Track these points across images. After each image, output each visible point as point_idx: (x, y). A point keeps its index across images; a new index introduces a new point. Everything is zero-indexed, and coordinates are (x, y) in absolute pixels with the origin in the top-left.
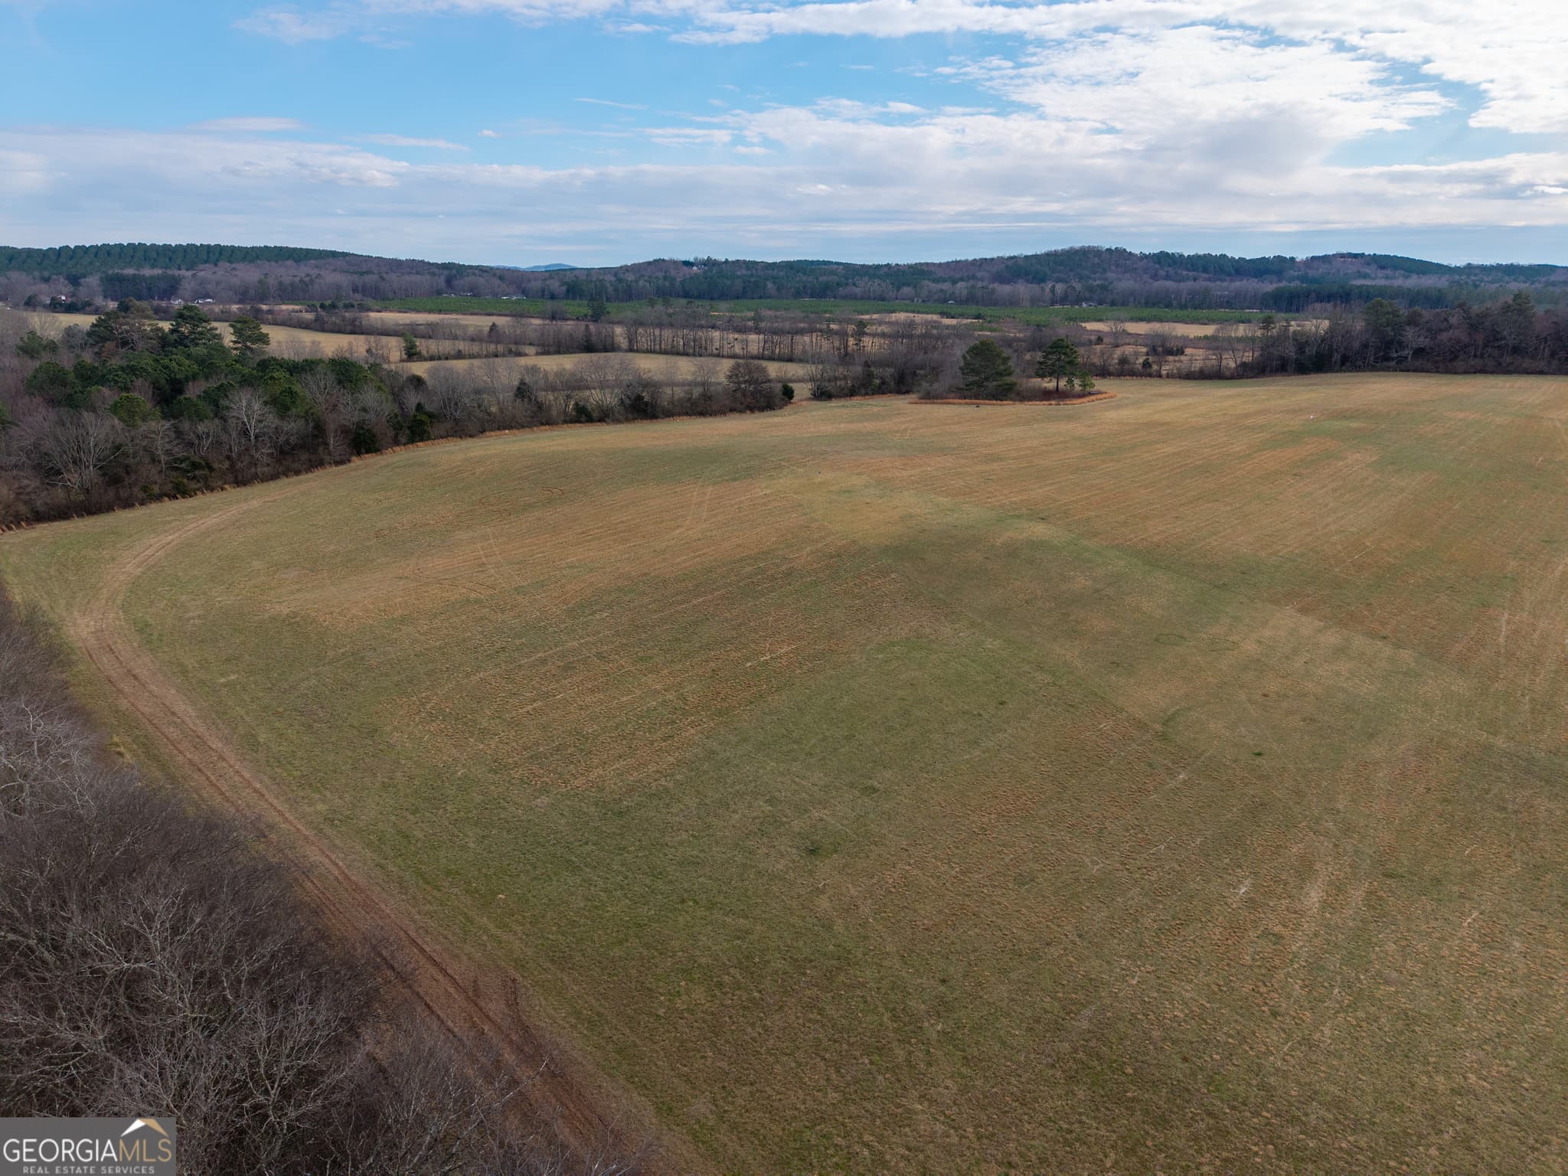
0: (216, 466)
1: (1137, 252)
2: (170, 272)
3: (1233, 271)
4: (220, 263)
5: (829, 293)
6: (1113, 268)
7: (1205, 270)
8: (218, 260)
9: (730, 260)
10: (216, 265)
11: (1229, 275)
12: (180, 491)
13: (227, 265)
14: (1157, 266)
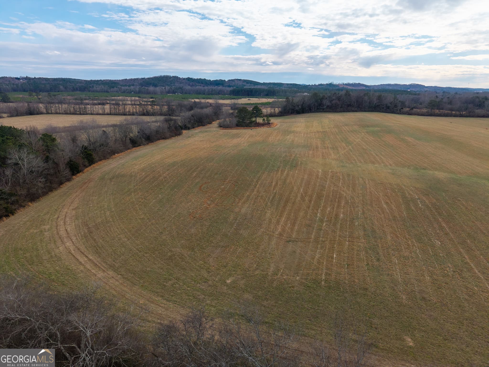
1: (181, 77)
3: (210, 84)
5: (86, 90)
6: (176, 82)
7: (202, 83)
9: (36, 77)
11: (209, 84)
14: (189, 82)
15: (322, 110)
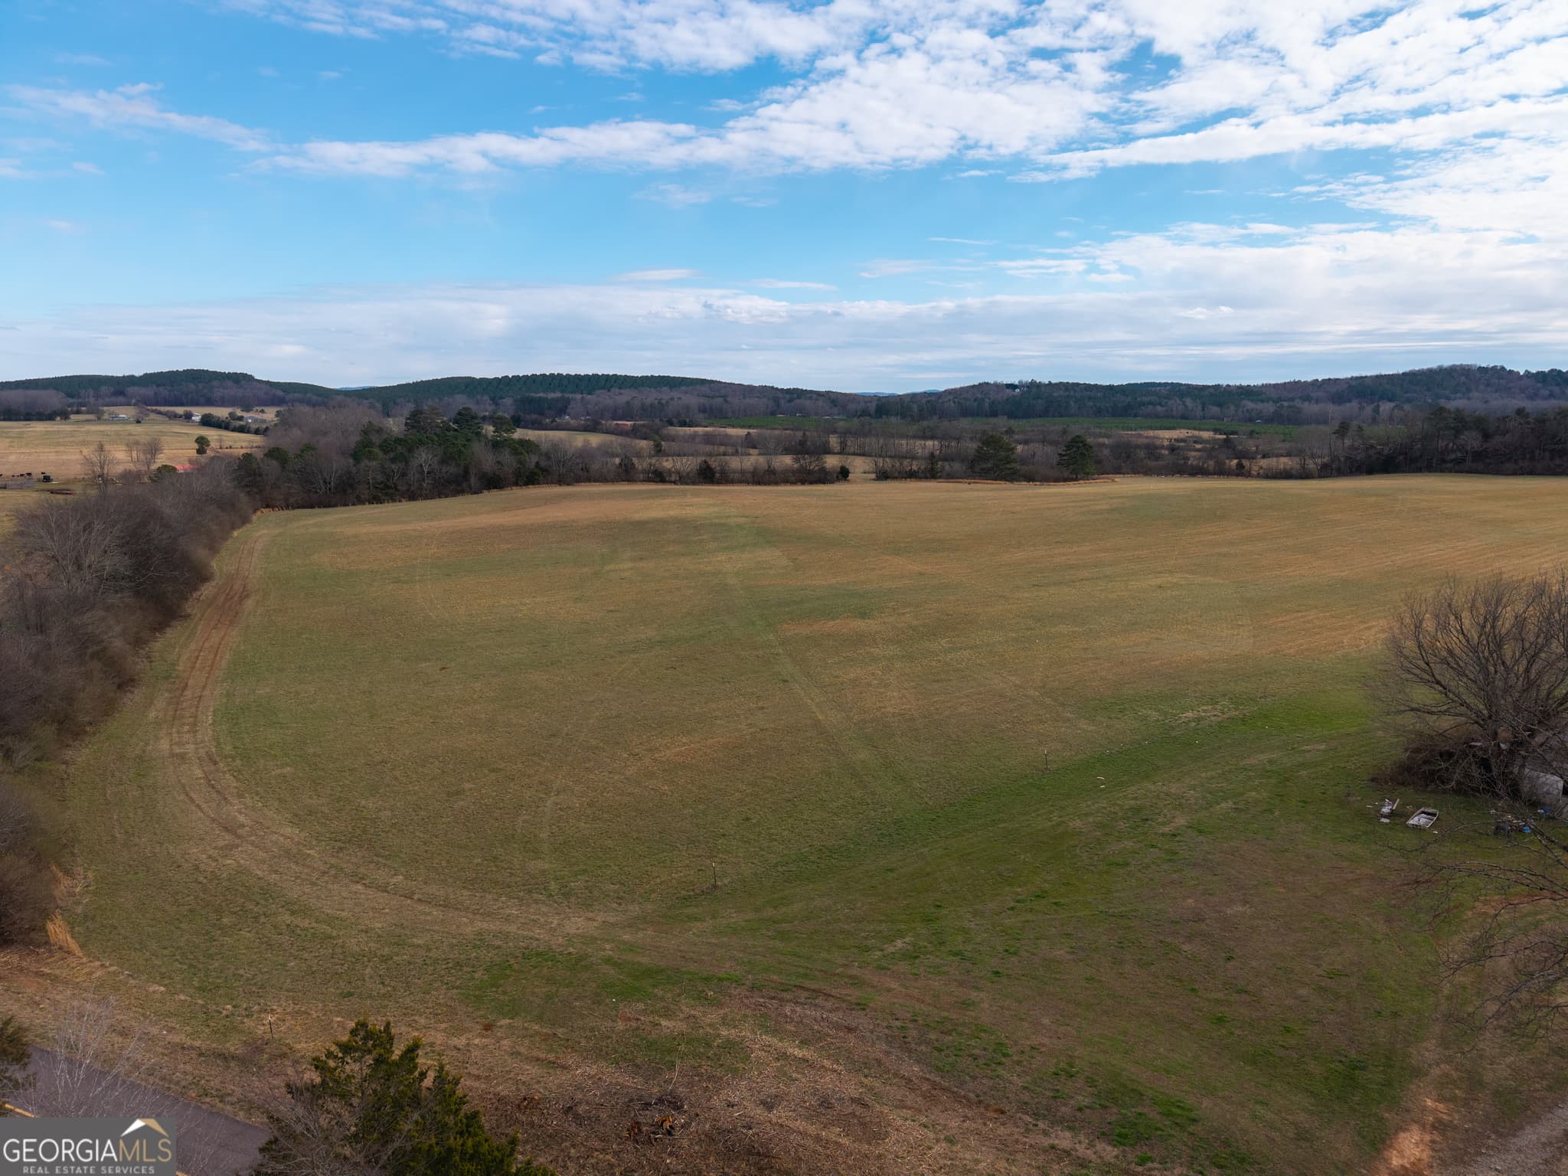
0: (399, 487)
2: (566, 395)
4: (613, 390)
6: (1483, 387)
8: (611, 387)
9: (1053, 382)
10: (609, 391)
12: (375, 500)
13: (617, 390)
15: (1449, 465)
